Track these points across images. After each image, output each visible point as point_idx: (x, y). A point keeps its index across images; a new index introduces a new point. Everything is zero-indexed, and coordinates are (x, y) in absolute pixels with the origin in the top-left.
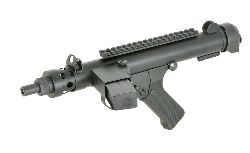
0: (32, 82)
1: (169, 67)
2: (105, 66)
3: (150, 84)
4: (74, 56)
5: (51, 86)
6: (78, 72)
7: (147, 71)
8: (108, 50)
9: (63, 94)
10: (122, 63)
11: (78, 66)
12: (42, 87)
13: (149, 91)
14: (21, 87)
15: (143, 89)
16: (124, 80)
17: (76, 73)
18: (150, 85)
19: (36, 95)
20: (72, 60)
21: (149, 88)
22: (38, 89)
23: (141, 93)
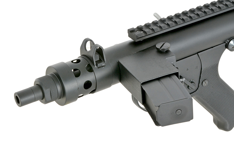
0: (30, 84)
1: (227, 46)
2: (137, 53)
3: (201, 72)
4: (91, 41)
5: (59, 88)
6: (99, 65)
7: (197, 54)
8: (140, 29)
9: (79, 99)
10: (162, 48)
11: (98, 56)
12: (47, 92)
13: (199, 82)
14: (15, 94)
15: (191, 80)
16: (169, 76)
17: (96, 67)
18: (201, 74)
19: (38, 102)
20: (88, 47)
21: (200, 78)
22: (40, 94)
23: (188, 86)
